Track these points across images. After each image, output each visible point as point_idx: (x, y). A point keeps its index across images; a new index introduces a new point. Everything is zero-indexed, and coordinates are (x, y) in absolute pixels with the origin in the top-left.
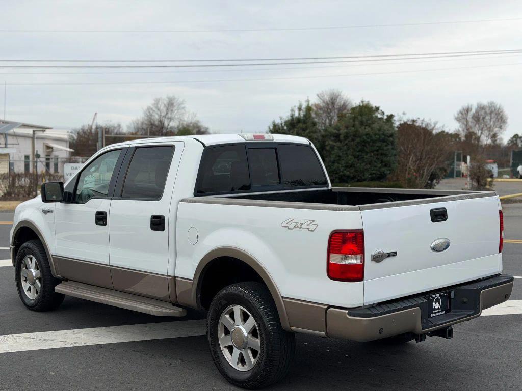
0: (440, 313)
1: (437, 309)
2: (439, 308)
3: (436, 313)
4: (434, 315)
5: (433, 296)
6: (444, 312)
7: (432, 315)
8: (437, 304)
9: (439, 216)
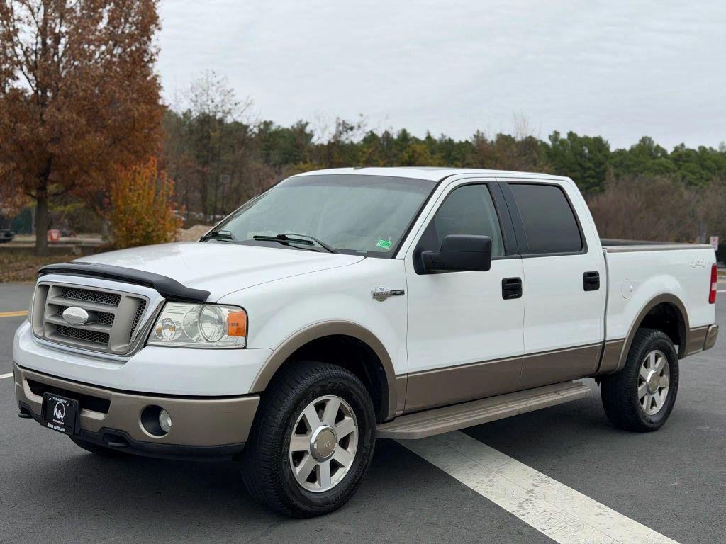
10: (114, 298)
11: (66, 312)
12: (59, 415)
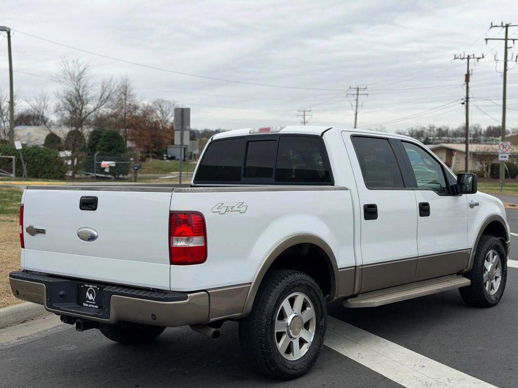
0: (93, 306)
1: (90, 300)
2: (92, 300)
3: (88, 304)
4: (87, 305)
5: (86, 285)
6: (97, 307)
7: (84, 304)
8: (91, 295)
9: (89, 204)
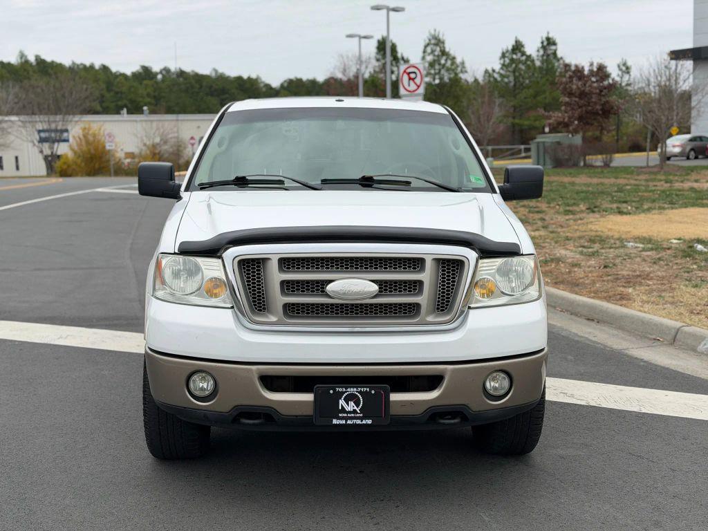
10: (416, 263)
11: (330, 288)
12: (351, 406)
